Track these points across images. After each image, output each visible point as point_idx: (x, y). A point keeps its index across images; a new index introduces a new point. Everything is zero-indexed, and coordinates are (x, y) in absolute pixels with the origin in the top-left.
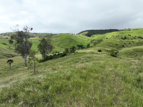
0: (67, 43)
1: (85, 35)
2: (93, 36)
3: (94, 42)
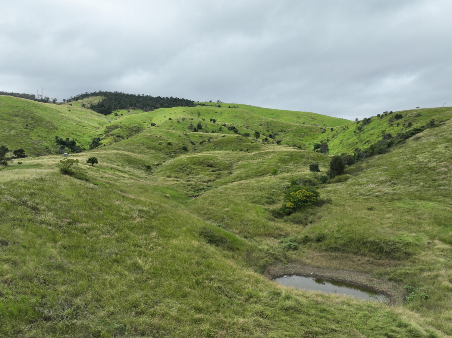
1: (89, 106)
2: (116, 115)
3: (116, 131)
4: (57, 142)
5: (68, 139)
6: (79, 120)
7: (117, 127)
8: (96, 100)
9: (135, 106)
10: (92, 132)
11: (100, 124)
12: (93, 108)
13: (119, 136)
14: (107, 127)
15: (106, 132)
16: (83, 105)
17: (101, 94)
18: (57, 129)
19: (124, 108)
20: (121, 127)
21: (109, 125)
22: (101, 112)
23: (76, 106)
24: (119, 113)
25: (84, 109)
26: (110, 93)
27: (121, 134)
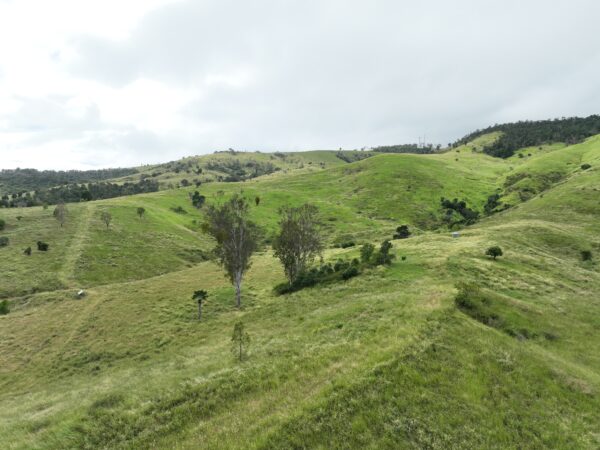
0: (395, 197)
1: (482, 149)
2: (521, 156)
3: (522, 183)
4: (443, 204)
5: (456, 200)
6: (469, 171)
7: (523, 176)
8: (491, 139)
9: (551, 138)
10: (487, 186)
11: (497, 173)
12: (488, 151)
13: (526, 190)
14: (508, 178)
15: (506, 185)
16: (474, 149)
17: (497, 128)
18: (442, 187)
19: (533, 145)
20: (530, 176)
21: (510, 174)
22: (499, 155)
23: (465, 152)
24: (525, 154)
25: (476, 155)
26: (511, 125)
27: (531, 186)
